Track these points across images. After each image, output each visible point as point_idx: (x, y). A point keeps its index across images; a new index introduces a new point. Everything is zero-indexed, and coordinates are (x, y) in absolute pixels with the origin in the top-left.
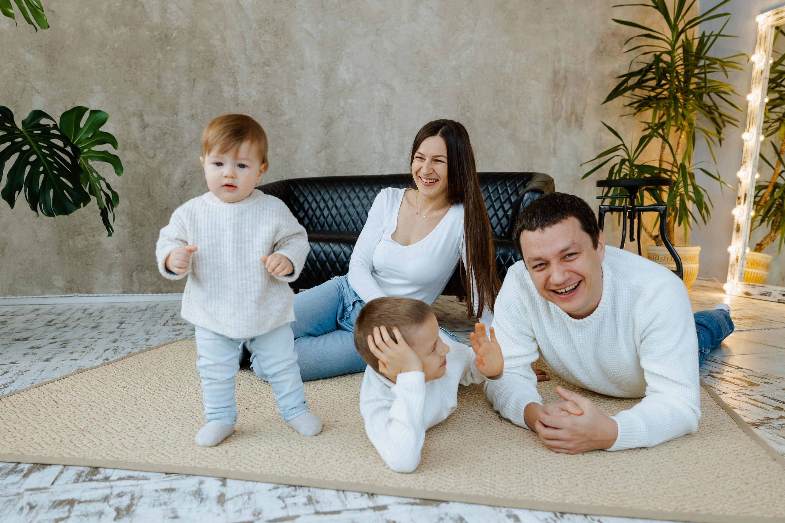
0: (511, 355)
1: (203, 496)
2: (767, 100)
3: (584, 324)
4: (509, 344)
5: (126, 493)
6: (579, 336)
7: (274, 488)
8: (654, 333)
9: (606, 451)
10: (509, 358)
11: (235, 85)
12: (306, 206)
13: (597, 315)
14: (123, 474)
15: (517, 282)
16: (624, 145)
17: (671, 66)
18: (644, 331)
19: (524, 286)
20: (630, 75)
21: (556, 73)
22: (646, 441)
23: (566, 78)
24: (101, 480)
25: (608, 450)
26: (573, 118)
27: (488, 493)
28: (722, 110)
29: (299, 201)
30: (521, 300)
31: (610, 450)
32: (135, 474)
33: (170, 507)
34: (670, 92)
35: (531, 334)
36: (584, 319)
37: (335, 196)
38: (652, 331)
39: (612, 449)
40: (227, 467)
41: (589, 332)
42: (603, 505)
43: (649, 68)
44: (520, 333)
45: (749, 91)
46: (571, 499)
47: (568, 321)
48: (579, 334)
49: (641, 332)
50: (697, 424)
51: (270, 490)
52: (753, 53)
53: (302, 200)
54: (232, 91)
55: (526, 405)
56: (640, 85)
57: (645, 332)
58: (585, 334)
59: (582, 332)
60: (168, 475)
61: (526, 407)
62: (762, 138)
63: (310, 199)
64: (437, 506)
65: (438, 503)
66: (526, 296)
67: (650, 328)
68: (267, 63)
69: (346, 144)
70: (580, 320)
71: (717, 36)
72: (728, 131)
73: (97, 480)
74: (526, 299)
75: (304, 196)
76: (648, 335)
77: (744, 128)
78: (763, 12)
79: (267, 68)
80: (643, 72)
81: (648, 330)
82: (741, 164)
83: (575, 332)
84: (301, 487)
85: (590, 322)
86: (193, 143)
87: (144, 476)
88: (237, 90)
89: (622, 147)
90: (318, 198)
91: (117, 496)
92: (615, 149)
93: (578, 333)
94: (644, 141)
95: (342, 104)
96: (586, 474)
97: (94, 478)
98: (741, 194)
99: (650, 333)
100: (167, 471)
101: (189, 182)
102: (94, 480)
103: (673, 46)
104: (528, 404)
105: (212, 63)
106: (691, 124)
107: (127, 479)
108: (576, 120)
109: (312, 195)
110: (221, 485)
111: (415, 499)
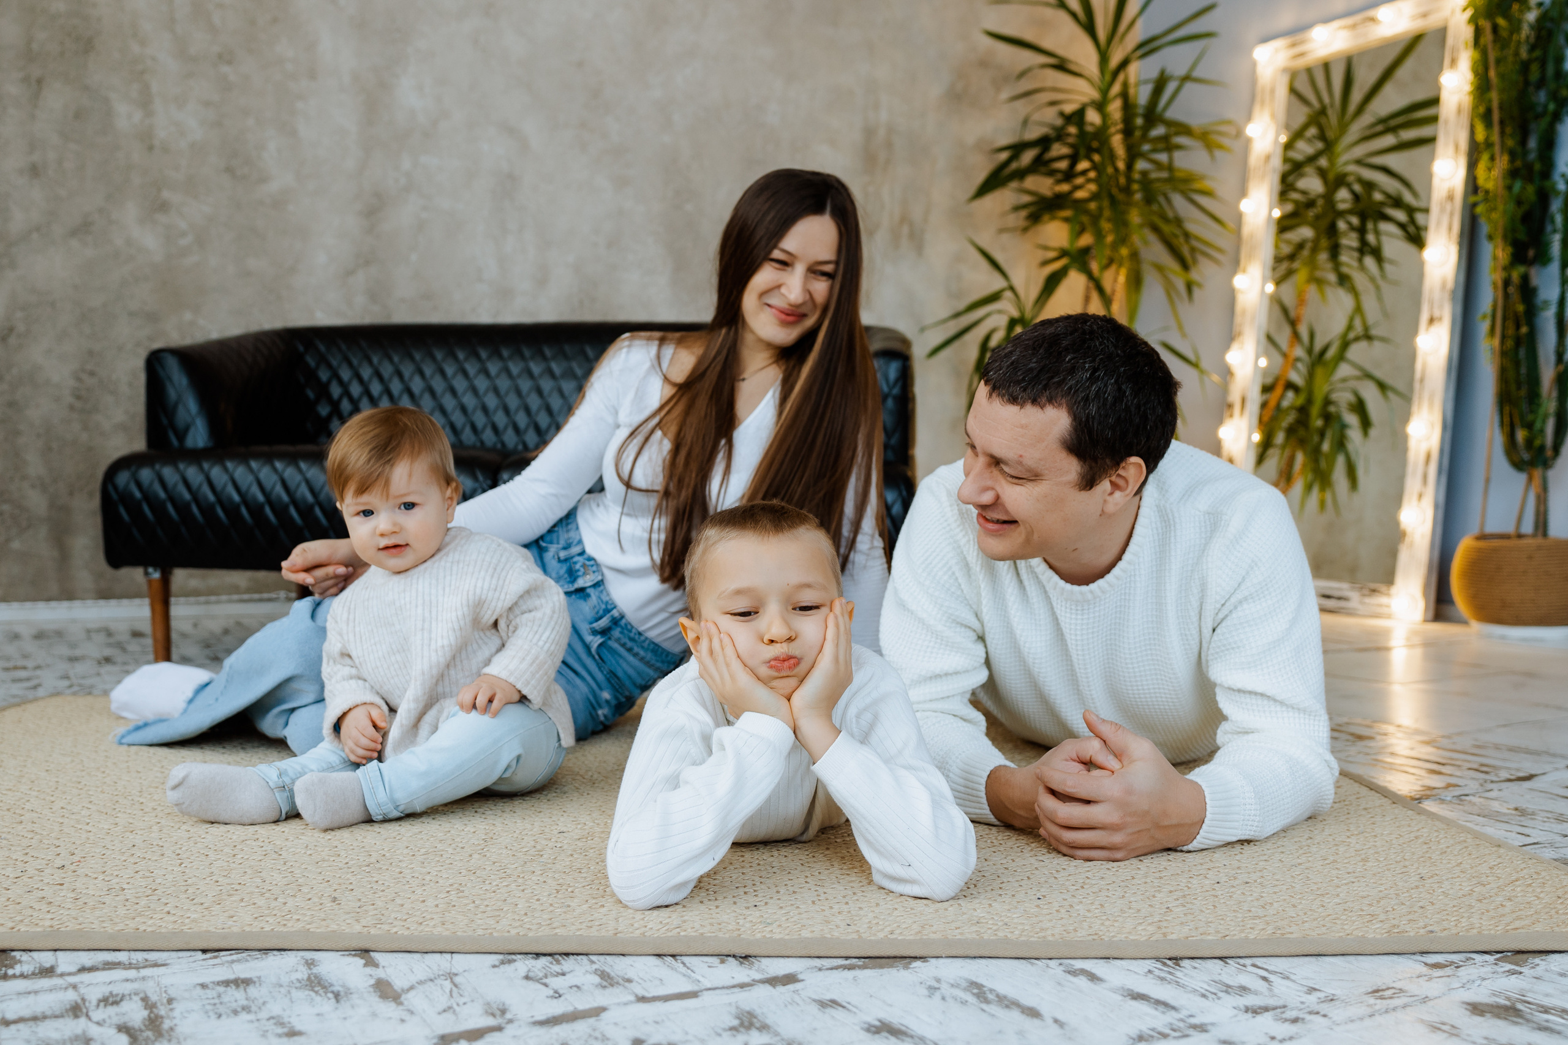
0: (937, 672)
1: (336, 989)
2: (1277, 213)
3: (1090, 596)
4: (928, 647)
5: (123, 996)
6: (1076, 625)
7: (503, 963)
8: (1245, 606)
9: (1182, 851)
10: (931, 678)
11: (145, 102)
12: (336, 391)
13: (1118, 578)
14: (87, 959)
15: (951, 506)
16: (1012, 288)
17: (1102, 134)
18: (1223, 605)
19: (966, 516)
20: (1017, 149)
21: (869, 133)
22: (1256, 824)
23: (889, 145)
24: (33, 974)
25: (1185, 848)
26: (905, 230)
27: (1001, 934)
28: (1190, 227)
29: (318, 380)
30: (959, 547)
31: (1190, 847)
32: (122, 957)
33: (264, 1015)
34: (1100, 186)
35: (976, 625)
36: (1092, 586)
37: (407, 370)
38: (1240, 602)
39: (1195, 845)
40: (357, 928)
41: (1097, 614)
42: (1247, 938)
43: (1059, 135)
44: (954, 620)
45: (1243, 193)
46: (1177, 933)
47: (1055, 589)
48: (1076, 619)
49: (1218, 606)
50: (1333, 791)
51: (494, 966)
52: (1249, 118)
53: (324, 375)
54: (138, 116)
55: (988, 773)
56: (1040, 165)
57: (1227, 604)
58: (1088, 619)
59: (1082, 615)
60: (209, 955)
61: (989, 776)
62: (1270, 288)
63: (345, 374)
64: (906, 967)
65: (908, 960)
66: (971, 537)
67: (1239, 596)
68: (226, 57)
69: (414, 257)
70: (1084, 588)
71: (1187, 78)
72: (1205, 271)
73: (23, 976)
74: (972, 542)
75: (329, 366)
76: (1231, 611)
77: (1236, 265)
78: (1265, 40)
79: (225, 69)
80: (1044, 143)
81: (1233, 600)
82: (1230, 337)
83: (1068, 615)
84: (567, 954)
85: (1103, 592)
86: (35, 236)
87: (146, 960)
88: (149, 114)
89: (1008, 294)
90: (366, 372)
91: (102, 1004)
92: (994, 297)
93: (1073, 616)
94: (1052, 283)
95: (406, 164)
96: (1171, 892)
97: (10, 972)
98: (1235, 397)
99: (1236, 607)
100: (205, 946)
101: (21, 327)
102: (14, 976)
103: (1105, 92)
104: (992, 768)
105: (87, 46)
106: (1135, 256)
107: (104, 969)
108: (912, 236)
109: (350, 364)
110: (365, 965)
111: (847, 958)
